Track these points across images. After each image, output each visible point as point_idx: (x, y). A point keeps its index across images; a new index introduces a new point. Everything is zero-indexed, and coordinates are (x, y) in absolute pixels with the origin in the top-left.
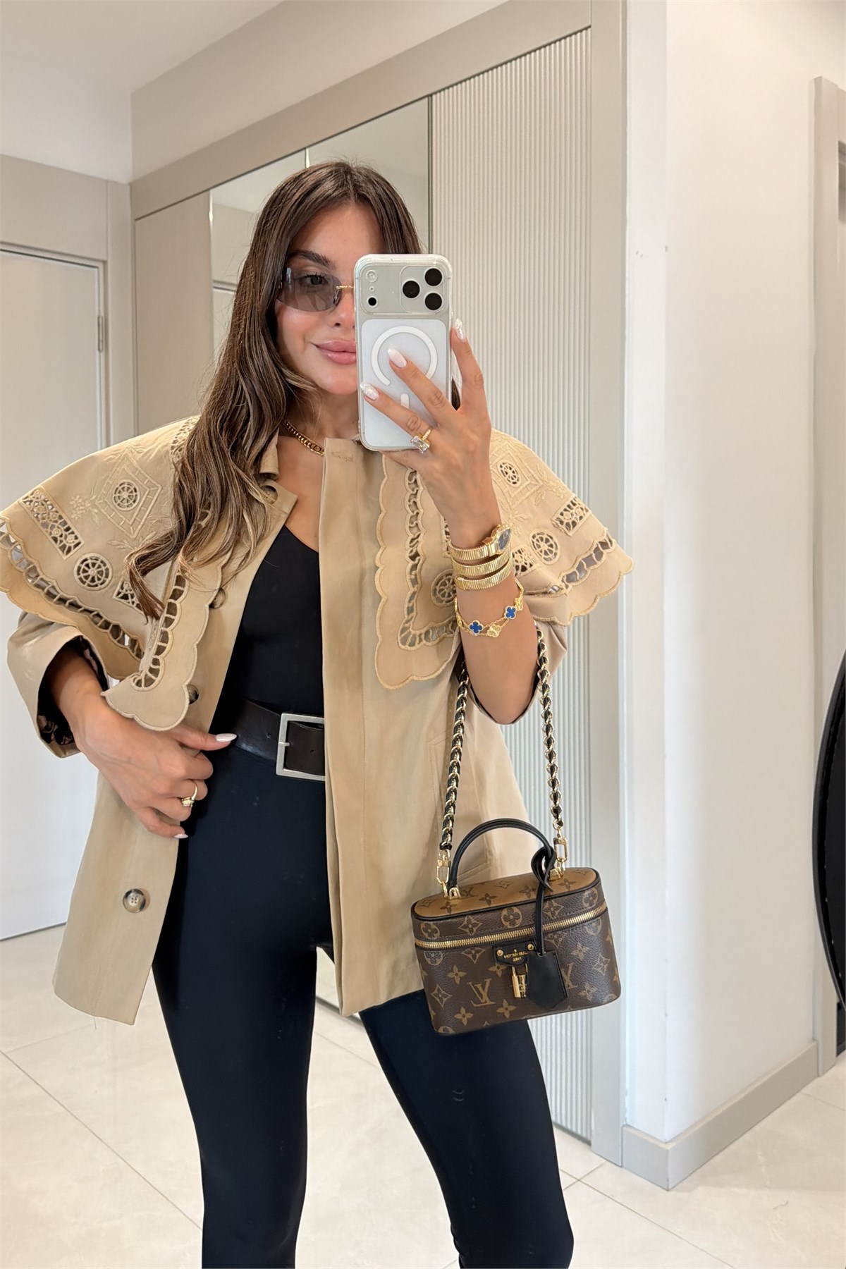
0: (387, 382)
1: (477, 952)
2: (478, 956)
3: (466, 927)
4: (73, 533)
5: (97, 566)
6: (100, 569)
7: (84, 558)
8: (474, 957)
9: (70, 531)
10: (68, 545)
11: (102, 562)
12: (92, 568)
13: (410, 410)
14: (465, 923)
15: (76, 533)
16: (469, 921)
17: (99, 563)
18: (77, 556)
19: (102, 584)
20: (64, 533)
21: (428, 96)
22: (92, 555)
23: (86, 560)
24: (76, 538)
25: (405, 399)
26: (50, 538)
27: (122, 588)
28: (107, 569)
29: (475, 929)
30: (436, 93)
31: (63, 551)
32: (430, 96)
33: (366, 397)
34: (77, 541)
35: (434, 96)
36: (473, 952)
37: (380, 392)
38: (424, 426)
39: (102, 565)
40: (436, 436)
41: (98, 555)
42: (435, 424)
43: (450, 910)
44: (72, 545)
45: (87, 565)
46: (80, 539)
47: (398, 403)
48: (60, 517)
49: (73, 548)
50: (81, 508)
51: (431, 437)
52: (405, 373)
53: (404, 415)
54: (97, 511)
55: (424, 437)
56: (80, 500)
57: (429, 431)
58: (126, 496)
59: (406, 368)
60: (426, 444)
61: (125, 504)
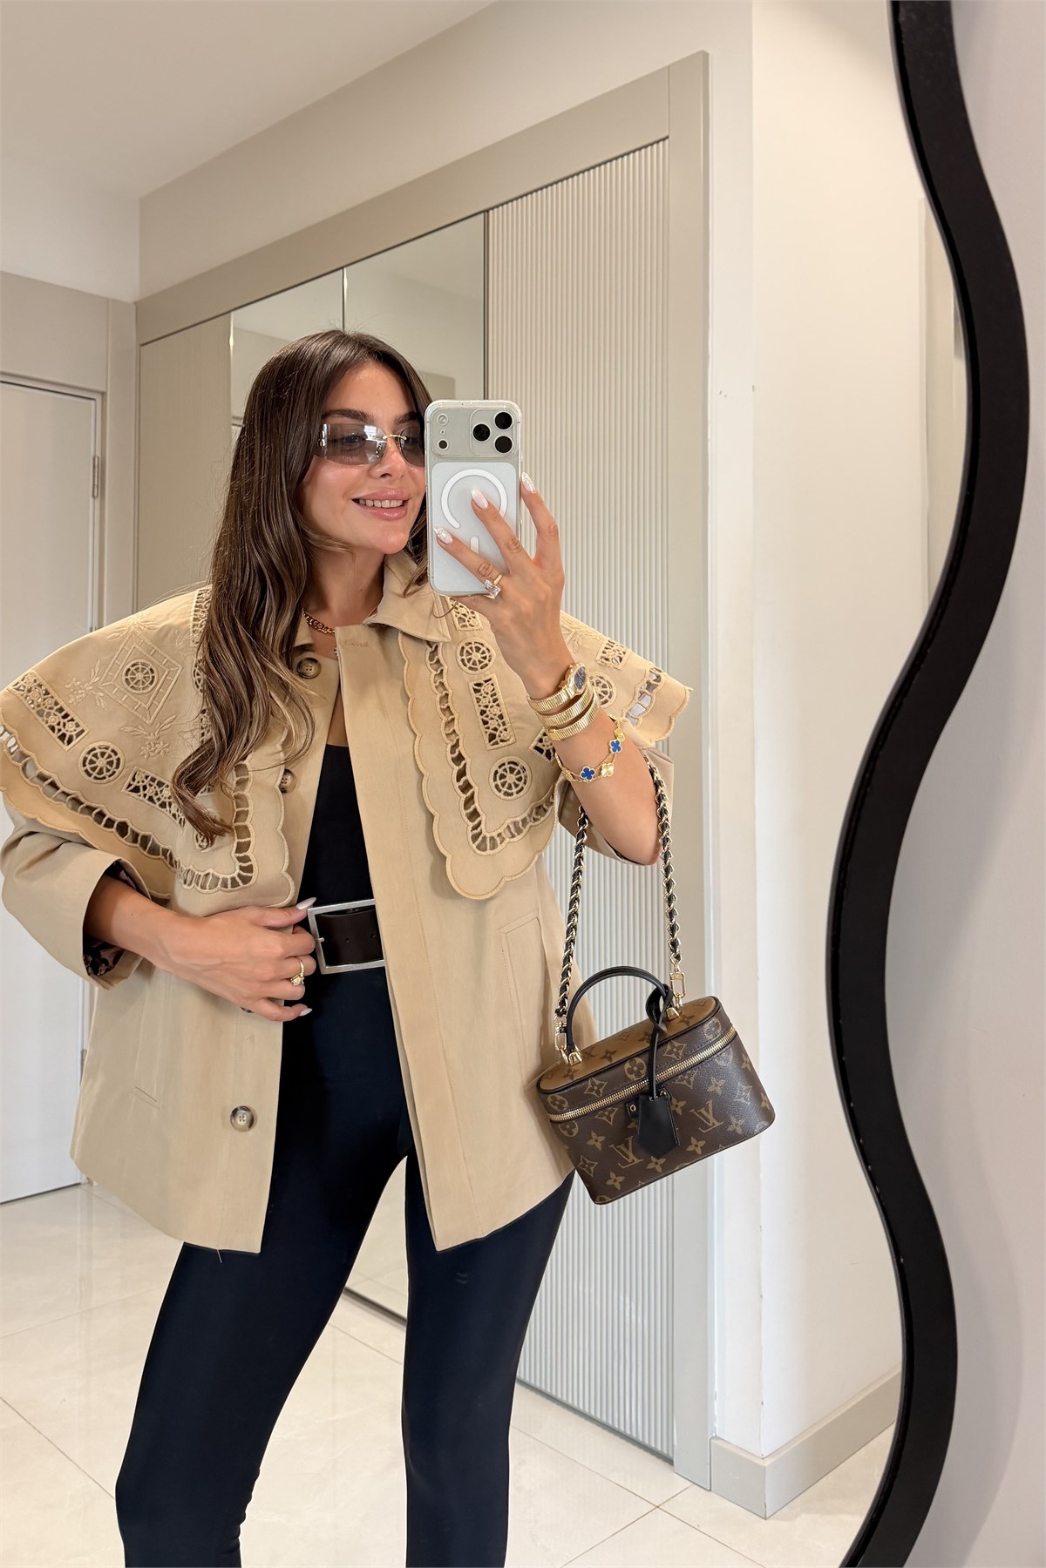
0: (457, 524)
1: (610, 1112)
2: (612, 1116)
3: (591, 1090)
4: (72, 720)
5: (106, 756)
6: (111, 759)
7: (91, 747)
8: (609, 1118)
9: (69, 718)
10: (68, 734)
11: (113, 751)
12: (100, 759)
13: (481, 555)
14: (590, 1086)
15: (77, 720)
16: (593, 1084)
17: (109, 752)
18: (81, 747)
19: (110, 776)
20: (62, 721)
21: (484, 211)
22: (101, 743)
23: (94, 749)
24: (77, 725)
26: (46, 726)
27: (134, 779)
28: (118, 760)
29: (601, 1091)
30: (493, 208)
31: (63, 742)
32: (488, 211)
33: (440, 541)
34: (79, 730)
35: (491, 212)
36: (606, 1113)
37: (453, 537)
38: (496, 572)
39: (112, 754)
40: (505, 582)
41: (109, 744)
42: (506, 570)
43: (572, 1077)
44: (74, 733)
45: (95, 755)
46: (83, 726)
47: (468, 547)
48: (56, 704)
49: (75, 737)
50: (80, 692)
51: (502, 583)
52: (486, 515)
53: (476, 561)
54: (102, 694)
55: (495, 582)
56: (78, 683)
57: (500, 576)
58: (140, 676)
59: (487, 510)
60: (497, 590)
61: (141, 686)
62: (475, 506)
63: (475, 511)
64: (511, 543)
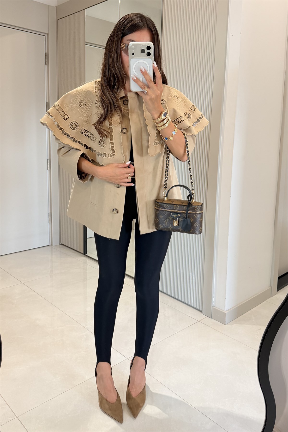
0: (137, 75)
4: (66, 114)
5: (75, 124)
6: (76, 125)
7: (71, 122)
9: (65, 114)
10: (66, 118)
11: (77, 123)
12: (74, 125)
13: (143, 83)
15: (67, 114)
17: (76, 123)
18: (69, 121)
19: (76, 129)
20: (64, 114)
22: (74, 121)
23: (72, 122)
24: (67, 116)
25: (141, 79)
26: (61, 115)
27: (82, 130)
28: (78, 125)
31: (65, 120)
33: (133, 79)
34: (68, 117)
37: (136, 78)
38: (146, 87)
39: (77, 124)
40: (148, 90)
41: (76, 121)
42: (148, 87)
44: (67, 118)
45: (72, 124)
46: (69, 116)
47: (140, 80)
48: (62, 110)
49: (67, 119)
50: (67, 107)
51: (147, 90)
52: (144, 73)
53: (142, 84)
54: (73, 108)
55: (146, 90)
56: (67, 105)
57: (147, 88)
58: (82, 104)
59: (144, 72)
60: (146, 92)
61: (83, 107)
62: (141, 71)
63: (141, 72)
64: (150, 81)
